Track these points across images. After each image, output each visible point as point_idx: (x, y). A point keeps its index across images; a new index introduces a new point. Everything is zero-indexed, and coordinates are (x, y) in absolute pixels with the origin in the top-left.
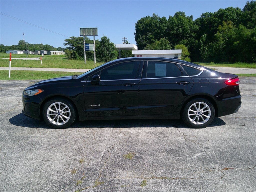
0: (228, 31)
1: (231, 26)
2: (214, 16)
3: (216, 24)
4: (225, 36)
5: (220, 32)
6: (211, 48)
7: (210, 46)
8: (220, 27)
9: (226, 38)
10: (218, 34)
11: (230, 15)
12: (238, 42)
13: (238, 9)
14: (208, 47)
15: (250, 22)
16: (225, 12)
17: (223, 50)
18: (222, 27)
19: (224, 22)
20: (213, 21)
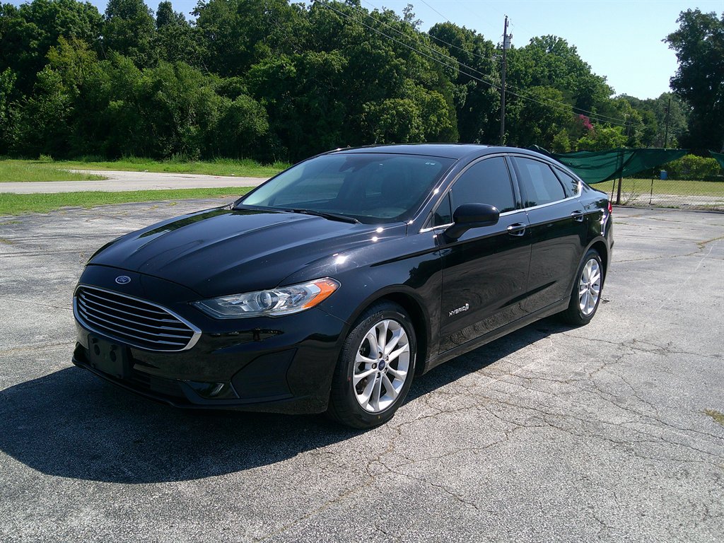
0: (79, 68)
1: (83, 54)
2: (23, 16)
3: (34, 44)
4: (71, 81)
5: (53, 68)
6: (31, 114)
7: (28, 109)
8: (53, 54)
9: (75, 87)
10: (48, 74)
11: (74, 20)
12: (121, 102)
13: (89, 7)
14: (21, 110)
15: (136, 49)
16: (57, 12)
17: (70, 120)
18: (60, 54)
19: (61, 39)
20: (22, 31)
